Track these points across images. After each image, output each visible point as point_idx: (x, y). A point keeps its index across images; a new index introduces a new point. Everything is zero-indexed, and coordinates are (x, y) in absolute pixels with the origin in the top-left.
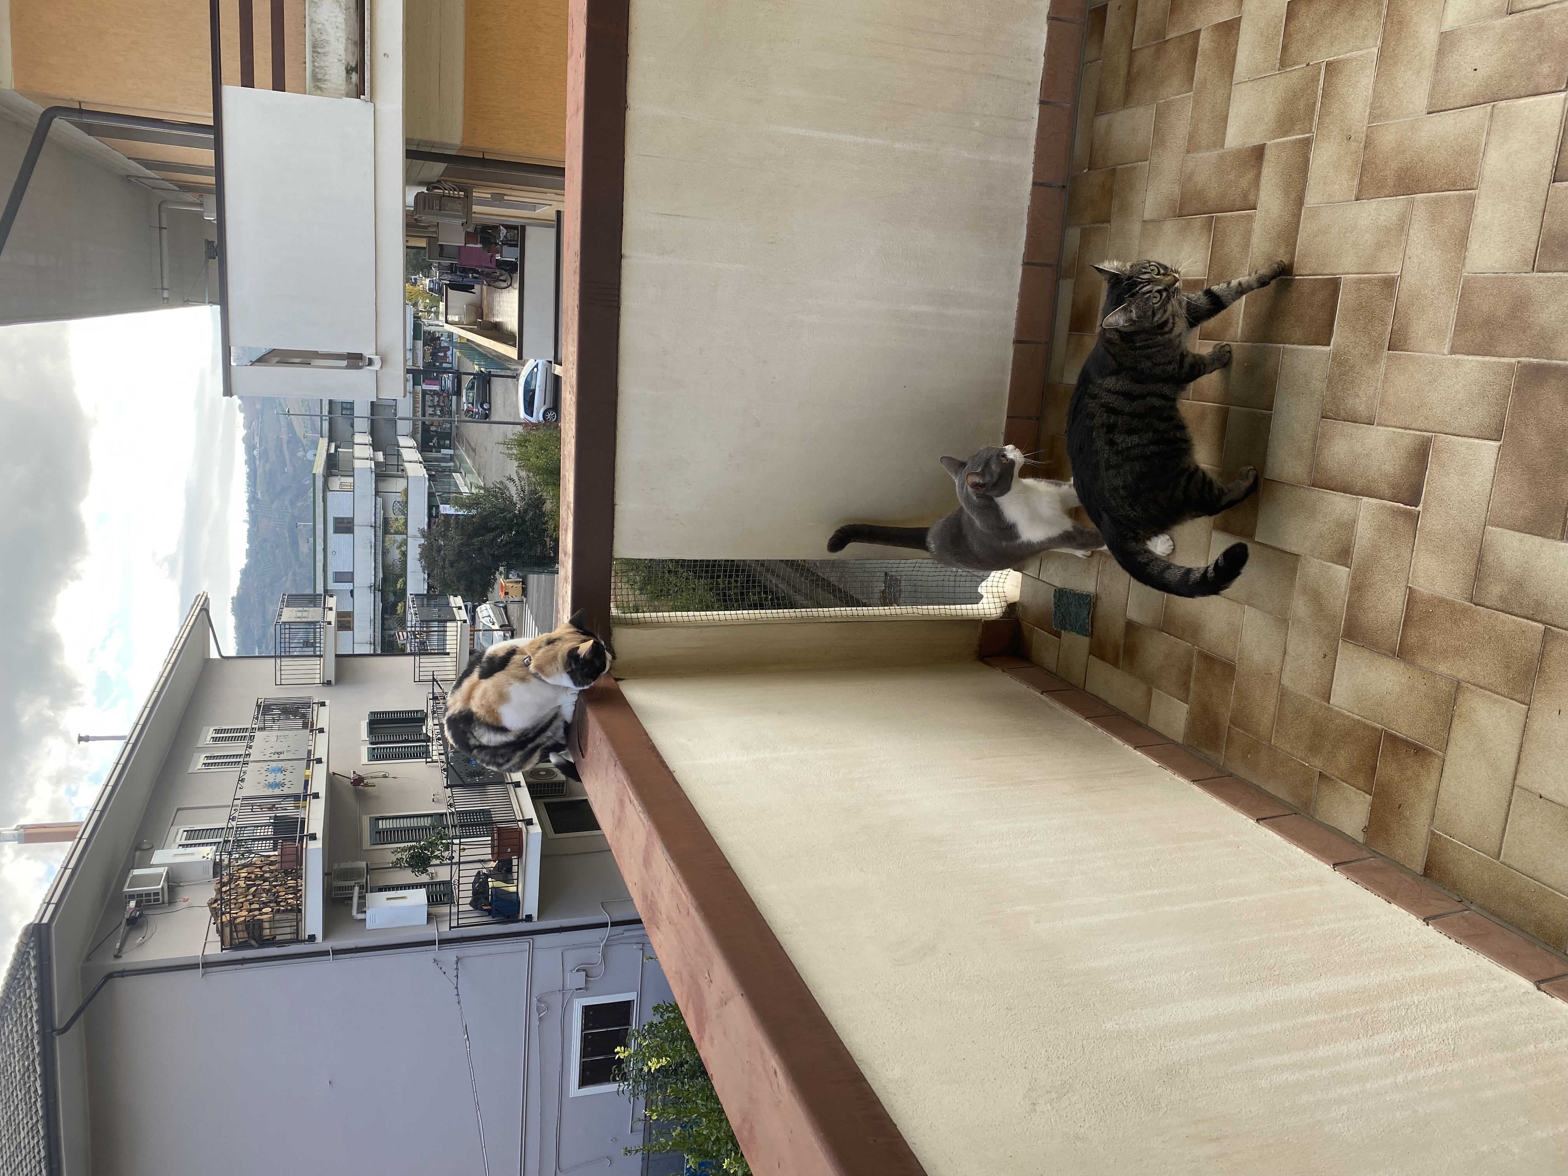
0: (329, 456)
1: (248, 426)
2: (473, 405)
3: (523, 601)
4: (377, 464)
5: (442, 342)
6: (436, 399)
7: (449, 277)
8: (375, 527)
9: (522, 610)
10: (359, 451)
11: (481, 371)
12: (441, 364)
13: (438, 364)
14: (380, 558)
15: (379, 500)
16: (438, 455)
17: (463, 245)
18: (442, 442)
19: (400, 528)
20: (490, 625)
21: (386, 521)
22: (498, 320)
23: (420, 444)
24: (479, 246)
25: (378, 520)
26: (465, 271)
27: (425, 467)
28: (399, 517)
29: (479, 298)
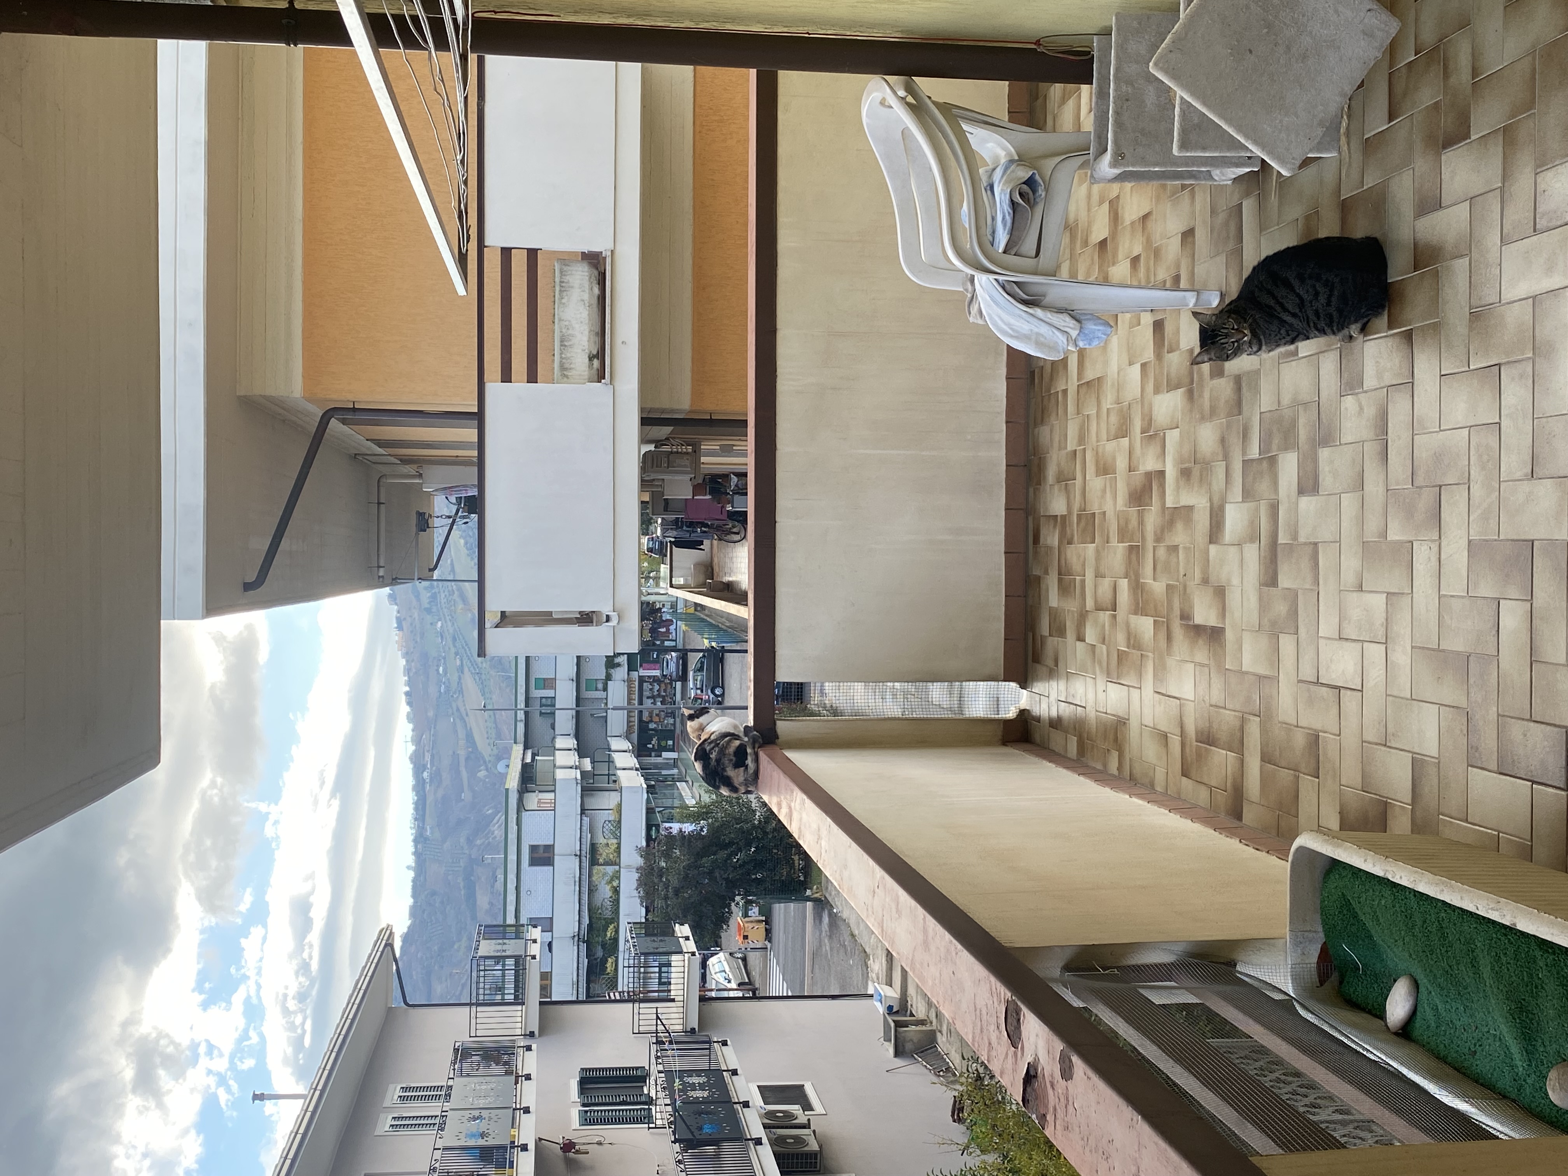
0: (525, 766)
1: (417, 740)
2: (702, 691)
3: (766, 948)
4: (583, 773)
5: (664, 615)
6: (657, 687)
7: (674, 533)
8: (580, 856)
9: (765, 961)
10: (562, 758)
11: (712, 647)
12: (663, 642)
13: (658, 643)
14: (585, 897)
15: (586, 820)
16: (659, 760)
17: (690, 497)
18: (663, 743)
19: (611, 856)
20: (726, 983)
21: (593, 848)
22: (731, 579)
23: (636, 747)
24: (708, 497)
25: (584, 847)
26: (692, 525)
27: (642, 776)
28: (610, 842)
29: (709, 555)
